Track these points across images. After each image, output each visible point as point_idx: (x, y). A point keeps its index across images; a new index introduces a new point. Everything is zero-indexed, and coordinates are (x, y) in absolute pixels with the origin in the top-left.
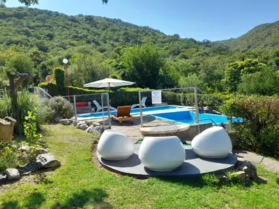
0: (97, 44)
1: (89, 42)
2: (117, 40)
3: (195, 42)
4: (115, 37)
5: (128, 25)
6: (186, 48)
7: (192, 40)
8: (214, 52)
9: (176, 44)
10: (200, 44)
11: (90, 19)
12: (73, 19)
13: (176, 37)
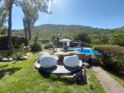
0: (74, 31)
1: (71, 31)
2: (79, 30)
3: (103, 29)
4: (78, 30)
5: (82, 26)
6: (100, 31)
7: (102, 29)
8: (110, 32)
9: (96, 30)
10: (105, 30)
11: (72, 26)
12: (69, 26)
13: (97, 28)
